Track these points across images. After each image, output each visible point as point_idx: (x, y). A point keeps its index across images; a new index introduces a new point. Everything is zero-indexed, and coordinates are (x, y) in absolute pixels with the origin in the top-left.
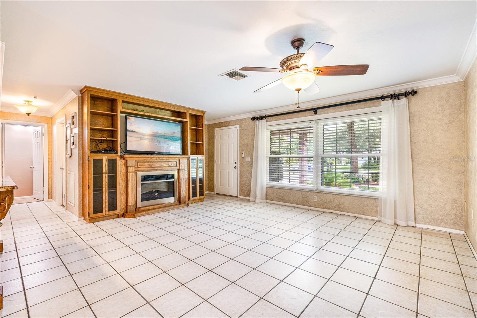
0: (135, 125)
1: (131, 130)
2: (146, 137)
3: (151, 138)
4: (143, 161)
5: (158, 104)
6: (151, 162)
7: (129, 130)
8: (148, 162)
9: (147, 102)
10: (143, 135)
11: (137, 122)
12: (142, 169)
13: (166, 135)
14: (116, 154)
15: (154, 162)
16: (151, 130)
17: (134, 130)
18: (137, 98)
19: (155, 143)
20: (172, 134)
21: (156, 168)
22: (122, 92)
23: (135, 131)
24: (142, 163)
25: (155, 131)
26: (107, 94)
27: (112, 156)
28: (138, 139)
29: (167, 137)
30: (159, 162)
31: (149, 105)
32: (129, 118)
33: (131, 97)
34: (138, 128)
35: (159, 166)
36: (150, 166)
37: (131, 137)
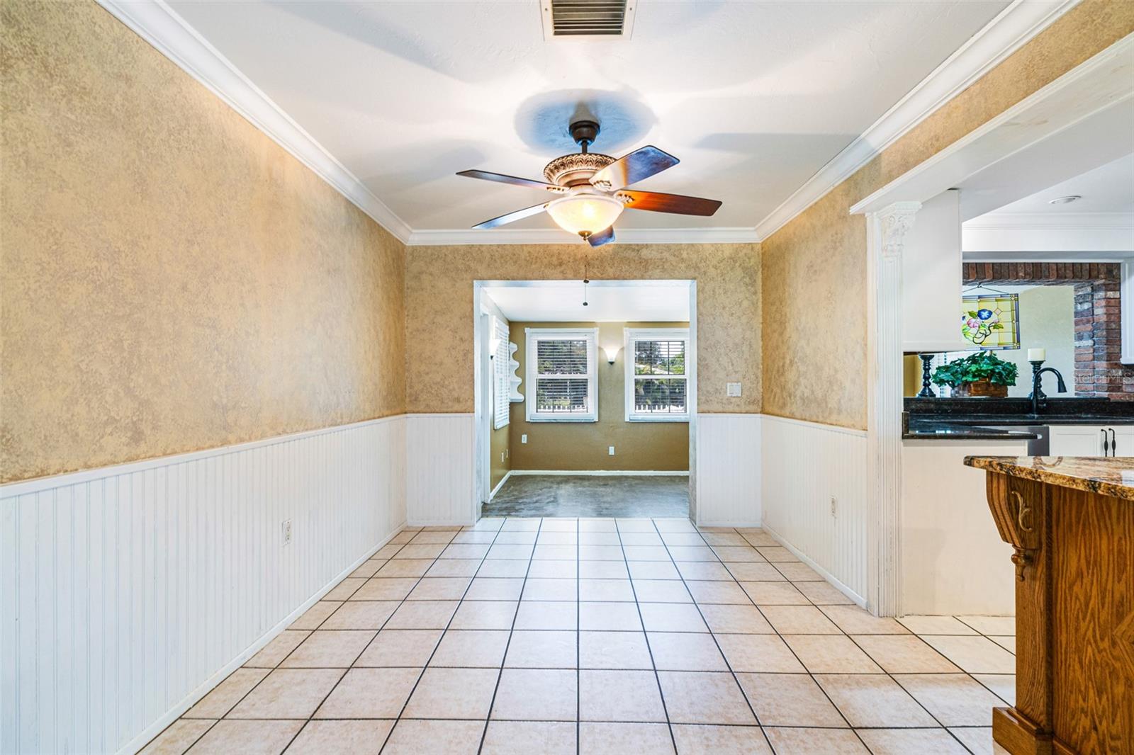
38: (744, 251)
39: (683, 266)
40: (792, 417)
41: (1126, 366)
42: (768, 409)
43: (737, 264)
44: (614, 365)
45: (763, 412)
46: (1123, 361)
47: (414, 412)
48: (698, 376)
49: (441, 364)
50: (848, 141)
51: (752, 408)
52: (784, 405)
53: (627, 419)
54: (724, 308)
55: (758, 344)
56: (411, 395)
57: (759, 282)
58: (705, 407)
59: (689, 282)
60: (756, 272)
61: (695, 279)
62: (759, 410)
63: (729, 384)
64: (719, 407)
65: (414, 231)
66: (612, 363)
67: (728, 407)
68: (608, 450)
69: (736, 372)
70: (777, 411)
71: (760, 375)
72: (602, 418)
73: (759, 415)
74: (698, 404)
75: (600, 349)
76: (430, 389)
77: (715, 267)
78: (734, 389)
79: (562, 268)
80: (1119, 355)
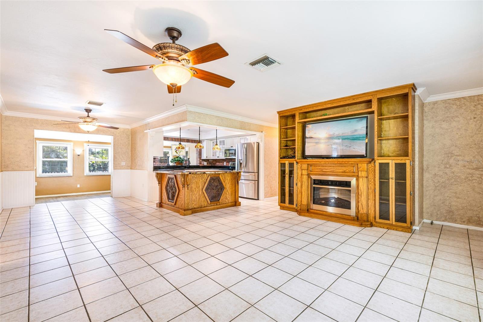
0: (312, 132)
1: (309, 137)
2: (322, 141)
3: (327, 141)
4: (315, 165)
5: (331, 103)
6: (322, 166)
7: (308, 137)
8: (319, 166)
9: (319, 106)
10: (319, 139)
11: (314, 128)
12: (314, 172)
13: (344, 135)
14: (294, 159)
15: (325, 166)
16: (327, 133)
17: (311, 137)
18: (310, 106)
19: (330, 146)
20: (353, 133)
21: (328, 173)
22: (298, 106)
23: (313, 137)
24: (314, 167)
25: (332, 133)
26: (289, 112)
27: (291, 160)
28: (314, 144)
29: (346, 137)
30: (331, 166)
31: (321, 108)
32: (307, 126)
33: (304, 108)
34: (315, 133)
35: (331, 171)
36: (321, 170)
37: (309, 143)
38: (127, 130)
39: (109, 132)
40: (137, 169)
41: (203, 159)
42: (132, 168)
43: (125, 133)
44: (80, 156)
45: (131, 169)
46: (202, 158)
47: (6, 171)
48: (114, 160)
49: (20, 155)
50: (144, 119)
51: (128, 168)
52: (135, 167)
53: (85, 175)
54: (121, 144)
55: (130, 153)
56: (5, 165)
57: (130, 138)
58: (116, 168)
59: (111, 136)
60: (129, 136)
61: (113, 136)
62: (130, 168)
63: (122, 162)
64: (119, 168)
65: (8, 111)
66: (79, 155)
67: (122, 168)
68: (77, 186)
69: (124, 159)
70: (134, 168)
71: (130, 160)
72: (74, 175)
73: (130, 170)
74: (114, 167)
75: (74, 150)
76: (14, 163)
77: (119, 133)
78: (123, 164)
79: (70, 129)
80: (201, 158)
